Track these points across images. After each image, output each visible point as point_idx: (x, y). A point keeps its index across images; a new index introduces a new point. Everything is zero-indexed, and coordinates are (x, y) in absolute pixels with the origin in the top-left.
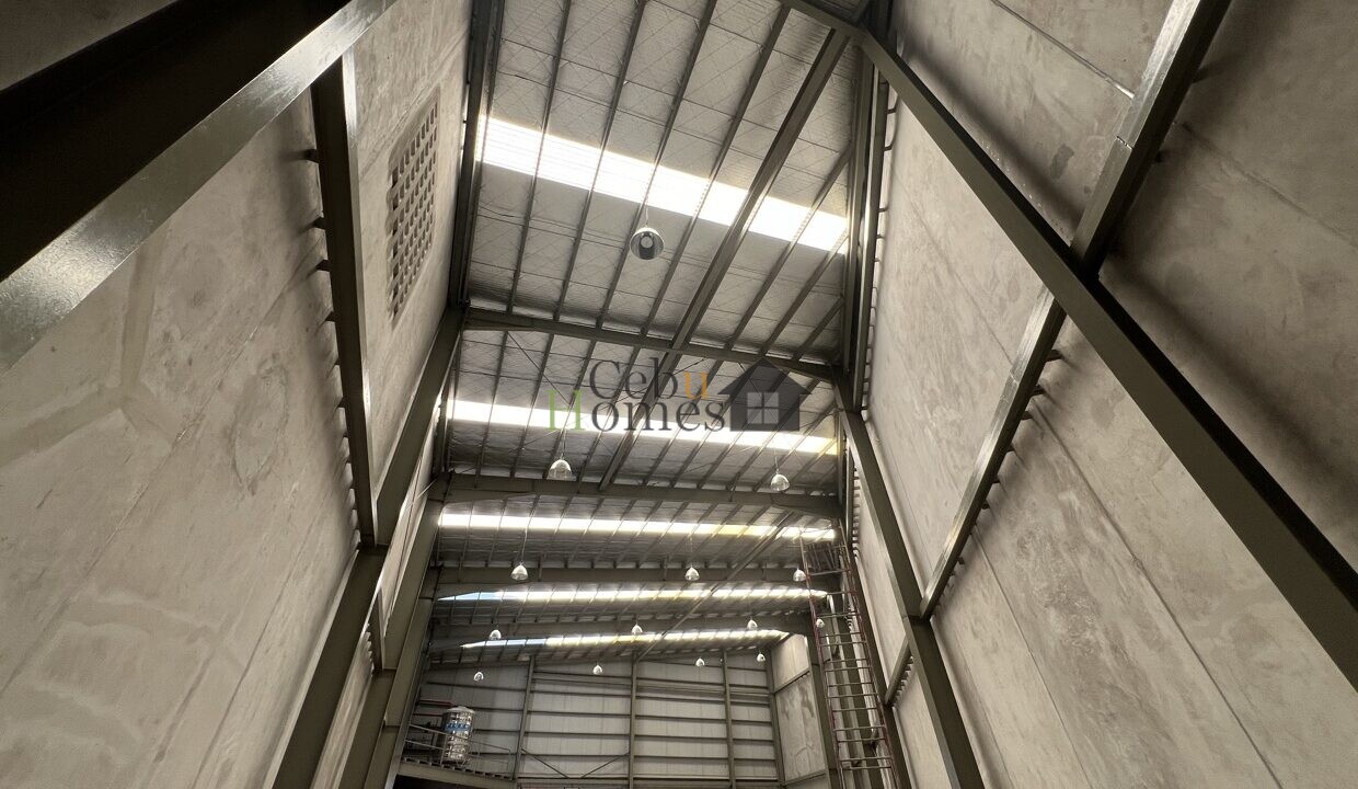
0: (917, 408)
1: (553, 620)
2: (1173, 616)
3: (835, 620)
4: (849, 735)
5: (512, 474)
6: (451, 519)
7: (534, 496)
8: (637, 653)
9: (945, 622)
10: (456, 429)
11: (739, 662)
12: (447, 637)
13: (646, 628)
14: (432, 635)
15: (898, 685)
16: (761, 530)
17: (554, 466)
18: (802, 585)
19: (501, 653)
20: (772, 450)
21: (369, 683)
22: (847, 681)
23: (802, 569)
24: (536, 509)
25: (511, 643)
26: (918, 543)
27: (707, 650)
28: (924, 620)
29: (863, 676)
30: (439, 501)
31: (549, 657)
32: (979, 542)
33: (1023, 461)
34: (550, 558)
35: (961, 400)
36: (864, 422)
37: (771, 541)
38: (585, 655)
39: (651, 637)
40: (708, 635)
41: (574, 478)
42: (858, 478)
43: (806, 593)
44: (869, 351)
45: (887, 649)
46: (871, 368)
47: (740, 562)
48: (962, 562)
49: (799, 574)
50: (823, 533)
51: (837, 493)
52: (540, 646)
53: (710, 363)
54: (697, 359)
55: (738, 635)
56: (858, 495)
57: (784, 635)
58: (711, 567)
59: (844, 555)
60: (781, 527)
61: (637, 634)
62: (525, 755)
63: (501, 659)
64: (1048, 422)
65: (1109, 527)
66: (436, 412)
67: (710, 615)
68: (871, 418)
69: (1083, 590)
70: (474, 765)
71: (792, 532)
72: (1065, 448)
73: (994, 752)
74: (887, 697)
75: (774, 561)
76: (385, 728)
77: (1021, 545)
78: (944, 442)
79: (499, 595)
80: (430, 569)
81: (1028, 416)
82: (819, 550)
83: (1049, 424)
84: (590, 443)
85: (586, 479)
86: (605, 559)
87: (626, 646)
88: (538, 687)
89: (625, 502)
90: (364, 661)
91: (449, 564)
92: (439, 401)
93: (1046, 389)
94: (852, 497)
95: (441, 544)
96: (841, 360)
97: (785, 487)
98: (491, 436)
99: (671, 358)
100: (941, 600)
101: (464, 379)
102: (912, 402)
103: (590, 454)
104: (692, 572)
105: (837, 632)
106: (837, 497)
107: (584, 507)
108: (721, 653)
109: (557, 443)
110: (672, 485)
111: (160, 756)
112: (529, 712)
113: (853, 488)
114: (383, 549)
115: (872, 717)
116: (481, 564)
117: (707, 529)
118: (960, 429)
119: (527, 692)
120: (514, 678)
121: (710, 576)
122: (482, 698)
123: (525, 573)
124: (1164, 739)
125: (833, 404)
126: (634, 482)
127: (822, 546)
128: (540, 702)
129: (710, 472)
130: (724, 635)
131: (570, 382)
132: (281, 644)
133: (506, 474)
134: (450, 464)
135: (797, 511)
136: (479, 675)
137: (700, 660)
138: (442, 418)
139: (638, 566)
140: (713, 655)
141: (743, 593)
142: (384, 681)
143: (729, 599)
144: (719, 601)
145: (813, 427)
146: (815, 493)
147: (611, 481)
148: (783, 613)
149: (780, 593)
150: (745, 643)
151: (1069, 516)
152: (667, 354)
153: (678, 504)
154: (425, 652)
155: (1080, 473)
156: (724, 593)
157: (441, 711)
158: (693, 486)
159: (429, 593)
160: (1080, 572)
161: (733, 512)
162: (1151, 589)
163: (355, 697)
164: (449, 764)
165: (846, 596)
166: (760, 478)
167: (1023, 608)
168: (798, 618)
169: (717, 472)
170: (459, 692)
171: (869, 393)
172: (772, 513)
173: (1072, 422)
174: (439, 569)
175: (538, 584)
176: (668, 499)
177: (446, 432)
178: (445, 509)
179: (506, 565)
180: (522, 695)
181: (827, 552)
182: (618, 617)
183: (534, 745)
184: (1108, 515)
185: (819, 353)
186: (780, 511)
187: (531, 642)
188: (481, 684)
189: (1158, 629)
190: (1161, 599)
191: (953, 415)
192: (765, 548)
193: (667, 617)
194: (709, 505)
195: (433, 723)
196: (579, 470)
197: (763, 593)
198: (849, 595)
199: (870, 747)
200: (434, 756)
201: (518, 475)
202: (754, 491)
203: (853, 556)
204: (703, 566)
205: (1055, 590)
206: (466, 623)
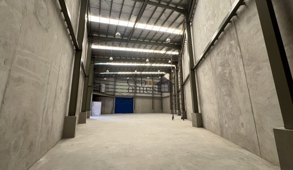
0: (204, 21)
1: (119, 69)
2: (244, 66)
3: (175, 70)
4: (175, 89)
5: (107, 36)
6: (94, 47)
7: (112, 42)
8: (136, 76)
9: (198, 70)
10: (92, 24)
11: (156, 78)
12: (98, 71)
13: (138, 71)
14: (95, 71)
15: (185, 82)
16: (163, 52)
17: (116, 34)
18: (170, 64)
19: (109, 75)
20: (167, 33)
21: (84, 78)
22: (176, 81)
23: (170, 60)
24: (113, 45)
25: (111, 73)
26: (196, 54)
27: (150, 76)
28: (194, 69)
29: (179, 80)
30: (91, 42)
31: (119, 76)
32: (209, 53)
33: (225, 34)
34: (117, 56)
35: (215, 18)
36: (190, 26)
37: (164, 54)
38: (126, 76)
39: (139, 73)
40: (150, 73)
41: (121, 38)
42: (186, 40)
43: (171, 65)
44: (196, 5)
45: (185, 76)
46: (195, 10)
47: (157, 59)
48: (204, 58)
49: (170, 61)
50: (176, 53)
51: (181, 44)
52: (117, 74)
53: (154, 7)
54: (151, 6)
55: (156, 73)
56: (185, 44)
57: (165, 73)
58: (151, 59)
59: (180, 58)
60: (167, 51)
61: (136, 72)
62: (116, 92)
63: (109, 76)
64: (234, 24)
65: (239, 49)
66: (86, 19)
67: (151, 69)
68: (192, 25)
69: (228, 62)
70: (107, 93)
71: (169, 53)
72: (236, 30)
73: (201, 92)
74: (183, 84)
75: (164, 59)
76: (89, 86)
77: (218, 54)
78: (208, 30)
79: (107, 64)
80: (92, 58)
81: (231, 22)
82: (175, 57)
83: (235, 24)
84: (124, 29)
85: (124, 38)
86: (129, 57)
87: (134, 74)
88: (117, 81)
89: (133, 44)
90: (82, 74)
91: (96, 57)
92: (86, 15)
93: (237, 14)
94: (184, 45)
95: (93, 52)
96: (188, 8)
97: (169, 42)
98: (101, 26)
99: (144, 5)
100: (198, 66)
101: (92, 9)
102: (203, 20)
103: (125, 32)
104: (147, 60)
105: (175, 72)
106: (180, 45)
107: (124, 45)
108: (152, 76)
109: (117, 28)
110: (144, 41)
111: (48, 84)
112: (116, 85)
113: (184, 43)
114: (81, 51)
115: (180, 87)
116: (103, 57)
117: (151, 51)
118: (213, 26)
119: (115, 82)
120: (112, 79)
121: (151, 61)
122: (107, 83)
123: (112, 59)
124: (232, 88)
125: (184, 21)
126: (135, 40)
127: (176, 55)
128: (117, 84)
129: (152, 38)
130: (153, 73)
131: (119, 11)
132: (65, 67)
133: (105, 36)
134: (92, 33)
135: (171, 48)
136: (105, 79)
137: (148, 77)
138: (88, 20)
139: (136, 59)
140: (151, 77)
141: (158, 65)
142: (87, 78)
143: (155, 66)
144: (153, 66)
145: (177, 27)
146: (176, 44)
147: (130, 39)
148: (165, 69)
149: (165, 65)
150: (157, 75)
151: (231, 46)
152: (143, 4)
153: (145, 45)
154: (94, 74)
155: (237, 36)
156: (154, 65)
157: (99, 85)
158: (148, 41)
159: (93, 63)
160: (228, 58)
161: (157, 48)
162: (242, 61)
163: (82, 80)
164: (102, 93)
165: (179, 66)
166: (164, 40)
167: (214, 66)
168: (168, 70)
169: (154, 38)
170: (102, 82)
171: (193, 18)
172: (166, 48)
173: (240, 23)
174: (94, 58)
175: (115, 62)
176: (143, 44)
177: (90, 24)
178: (93, 44)
179: (108, 57)
180: (114, 82)
181: (176, 57)
182: (132, 69)
183: (117, 90)
184: (239, 46)
185: (182, 6)
186: (167, 48)
187: (115, 73)
188: (106, 80)
189: (240, 69)
190: (243, 63)
191: (212, 23)
192: (163, 56)
193: (142, 69)
194: (152, 46)
195: (98, 86)
196: (122, 36)
197: (162, 65)
198: (179, 65)
199: (178, 92)
200: (99, 91)
201: (108, 37)
202: (162, 43)
203: (181, 58)
204: (150, 59)
205: (222, 62)
206: (101, 69)
